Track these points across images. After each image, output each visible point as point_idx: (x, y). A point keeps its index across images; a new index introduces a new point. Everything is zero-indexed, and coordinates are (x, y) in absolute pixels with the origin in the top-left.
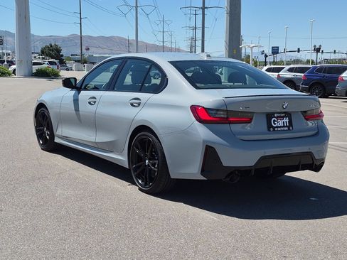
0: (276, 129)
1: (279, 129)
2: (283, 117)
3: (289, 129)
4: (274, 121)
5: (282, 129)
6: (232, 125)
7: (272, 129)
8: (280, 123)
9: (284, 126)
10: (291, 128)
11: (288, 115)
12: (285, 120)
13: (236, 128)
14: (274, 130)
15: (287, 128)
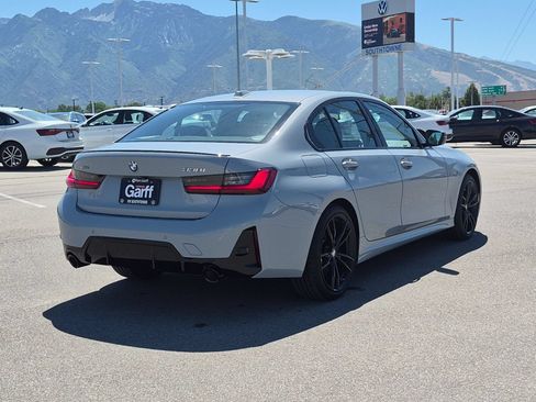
0: (129, 201)
1: (135, 201)
2: (145, 184)
3: (149, 203)
4: (130, 189)
5: (138, 201)
7: (122, 201)
8: (140, 192)
9: (143, 199)
10: (153, 202)
11: (157, 183)
12: (147, 189)
14: (125, 202)
15: (146, 202)
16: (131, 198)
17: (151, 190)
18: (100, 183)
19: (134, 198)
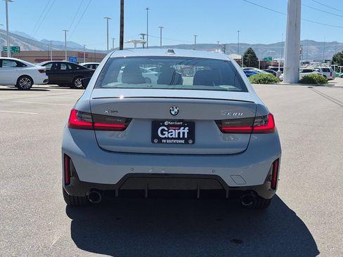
0: (164, 141)
1: (171, 141)
2: (179, 127)
3: (186, 142)
5: (174, 141)
6: (98, 133)
7: (156, 141)
8: (175, 133)
9: (179, 138)
10: (190, 142)
11: (191, 125)
12: (181, 130)
13: (104, 136)
14: (160, 142)
15: (183, 141)
16: (165, 138)
17: (186, 130)
18: (127, 126)
19: (168, 138)
